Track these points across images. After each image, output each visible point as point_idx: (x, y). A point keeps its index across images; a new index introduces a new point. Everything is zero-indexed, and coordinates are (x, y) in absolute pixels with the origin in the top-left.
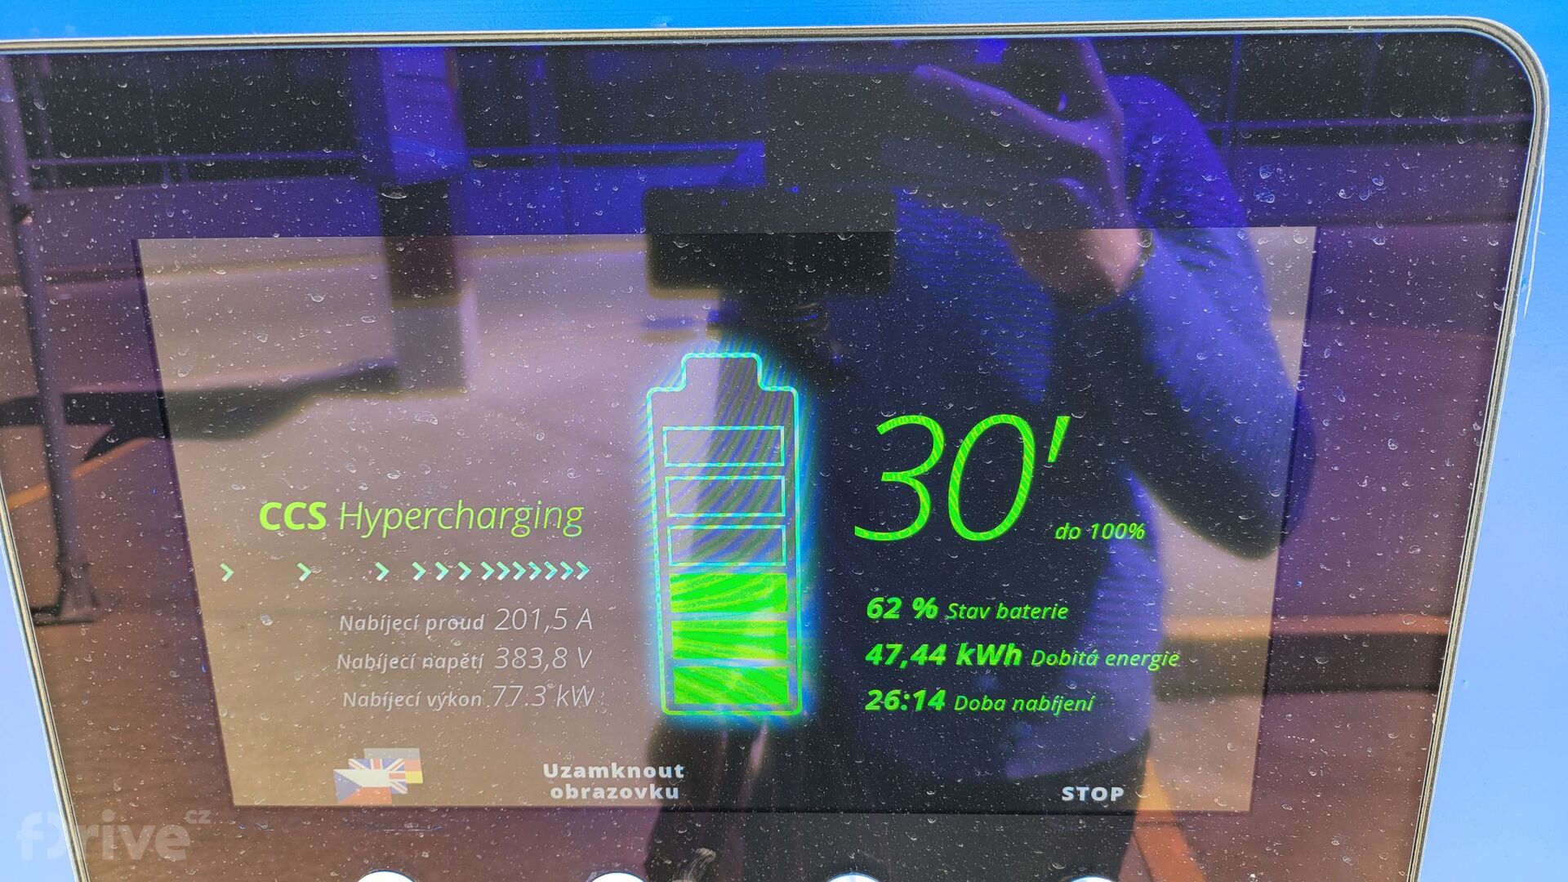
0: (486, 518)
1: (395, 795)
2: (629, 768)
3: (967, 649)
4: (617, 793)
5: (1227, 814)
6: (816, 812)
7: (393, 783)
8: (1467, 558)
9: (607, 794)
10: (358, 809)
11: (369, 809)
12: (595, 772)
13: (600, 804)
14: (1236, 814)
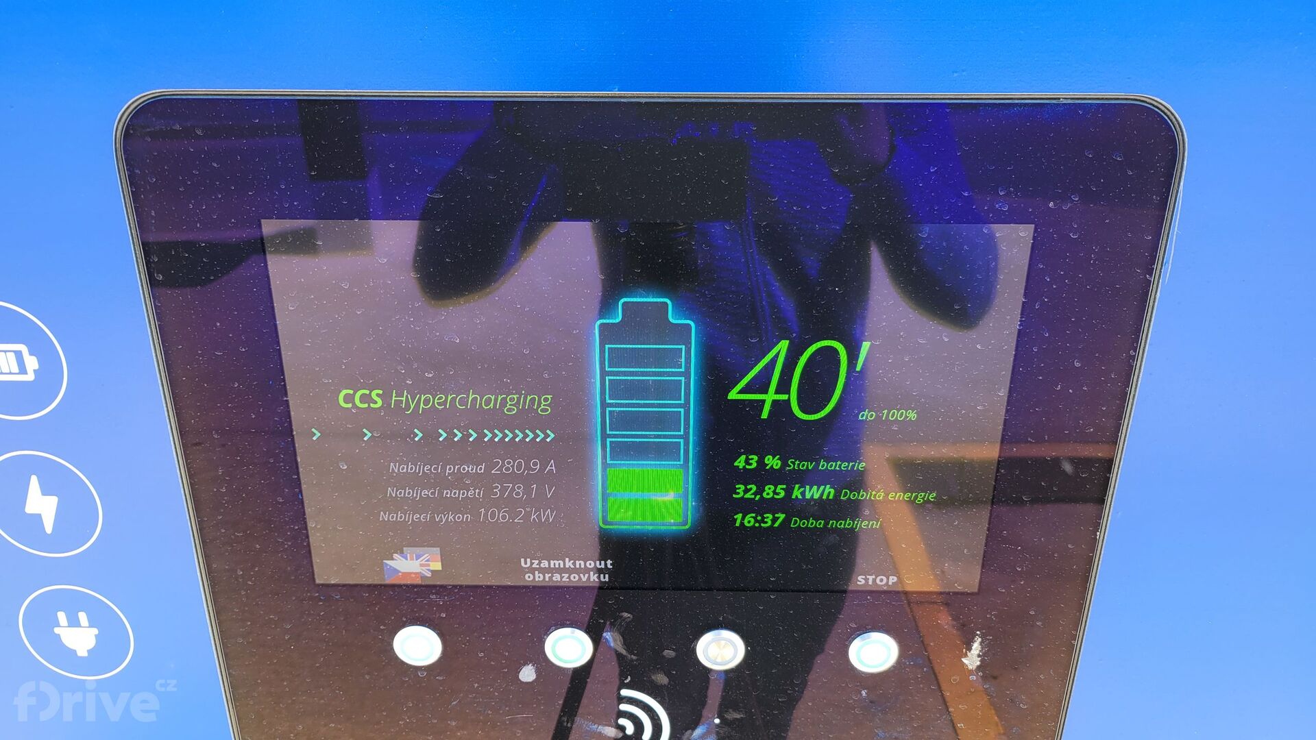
0: (488, 402)
1: (423, 577)
2: (577, 562)
3: (799, 489)
4: (569, 578)
5: (962, 594)
6: (698, 590)
7: (422, 569)
8: (1123, 435)
9: (562, 578)
10: (400, 586)
11: (407, 586)
12: (555, 564)
13: (558, 584)
14: (968, 594)
